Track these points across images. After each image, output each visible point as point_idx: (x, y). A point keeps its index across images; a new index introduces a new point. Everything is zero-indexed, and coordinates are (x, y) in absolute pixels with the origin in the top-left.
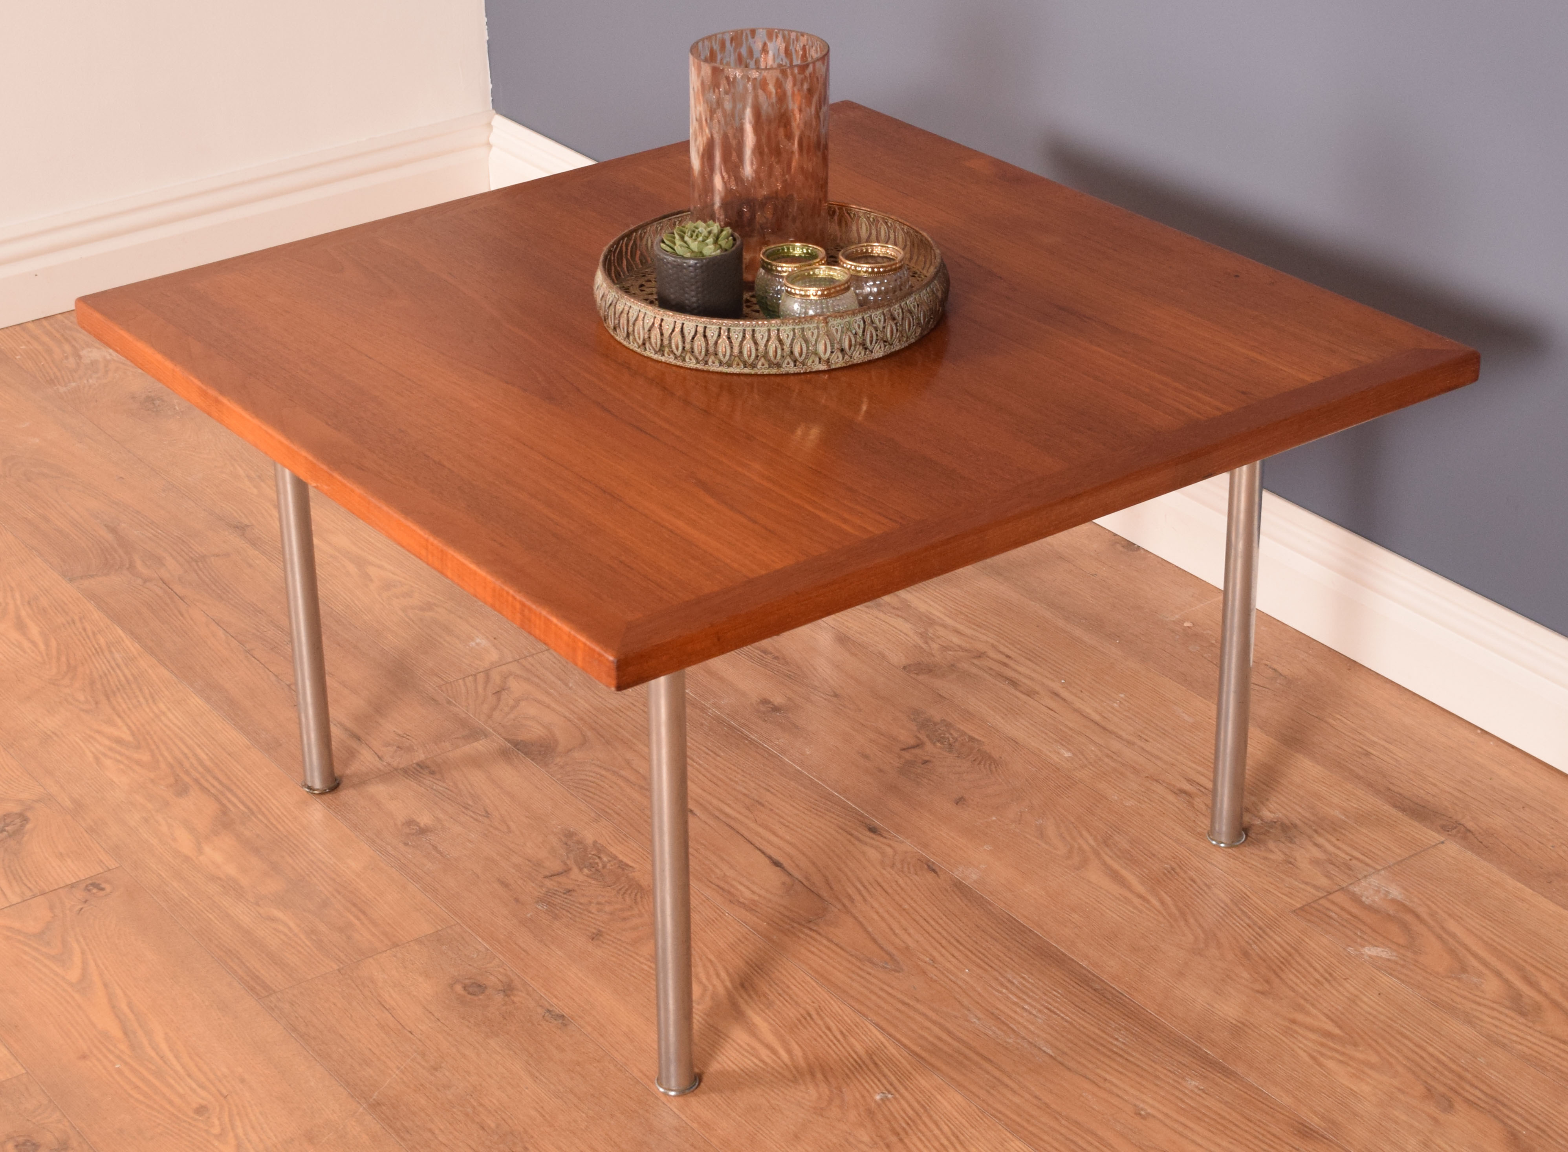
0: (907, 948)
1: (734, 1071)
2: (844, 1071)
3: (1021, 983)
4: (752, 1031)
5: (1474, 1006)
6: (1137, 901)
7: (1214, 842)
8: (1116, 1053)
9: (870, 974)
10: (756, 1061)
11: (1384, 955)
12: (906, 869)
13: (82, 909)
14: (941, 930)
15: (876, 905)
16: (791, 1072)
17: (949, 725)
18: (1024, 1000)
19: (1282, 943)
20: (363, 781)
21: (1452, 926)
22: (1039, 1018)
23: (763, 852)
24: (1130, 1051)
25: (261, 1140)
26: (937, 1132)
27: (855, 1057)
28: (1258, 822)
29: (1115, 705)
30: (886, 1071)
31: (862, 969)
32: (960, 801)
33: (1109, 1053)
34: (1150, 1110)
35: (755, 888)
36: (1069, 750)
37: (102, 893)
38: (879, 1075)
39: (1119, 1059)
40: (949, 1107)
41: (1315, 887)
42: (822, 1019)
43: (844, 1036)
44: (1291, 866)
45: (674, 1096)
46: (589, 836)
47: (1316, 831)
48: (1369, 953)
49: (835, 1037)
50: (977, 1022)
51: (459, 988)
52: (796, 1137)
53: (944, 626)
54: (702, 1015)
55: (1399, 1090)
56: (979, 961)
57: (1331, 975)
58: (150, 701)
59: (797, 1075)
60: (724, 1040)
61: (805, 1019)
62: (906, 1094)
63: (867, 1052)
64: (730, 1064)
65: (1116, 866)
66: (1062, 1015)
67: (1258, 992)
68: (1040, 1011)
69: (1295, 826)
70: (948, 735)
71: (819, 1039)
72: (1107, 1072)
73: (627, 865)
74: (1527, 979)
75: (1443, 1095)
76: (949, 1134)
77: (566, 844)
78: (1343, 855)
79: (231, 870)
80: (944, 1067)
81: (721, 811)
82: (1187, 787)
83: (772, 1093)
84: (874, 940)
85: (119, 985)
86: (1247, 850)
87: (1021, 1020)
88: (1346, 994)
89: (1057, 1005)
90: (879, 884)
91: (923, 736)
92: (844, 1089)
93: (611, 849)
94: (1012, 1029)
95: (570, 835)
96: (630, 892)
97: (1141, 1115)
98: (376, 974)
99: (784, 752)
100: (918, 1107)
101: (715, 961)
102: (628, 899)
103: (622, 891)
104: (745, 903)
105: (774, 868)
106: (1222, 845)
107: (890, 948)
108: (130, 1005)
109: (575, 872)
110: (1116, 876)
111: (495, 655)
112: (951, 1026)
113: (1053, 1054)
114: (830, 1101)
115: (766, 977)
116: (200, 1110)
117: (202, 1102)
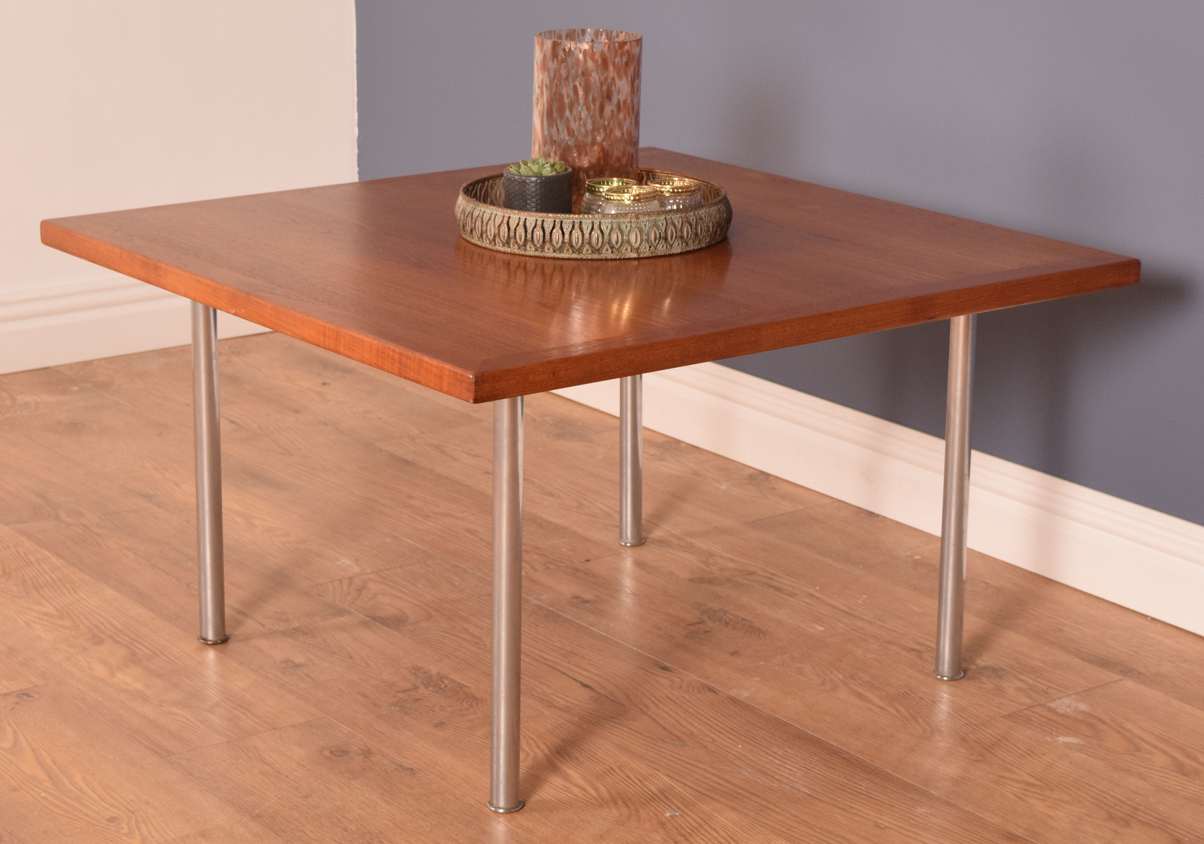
0: (692, 733)
1: (552, 801)
2: (640, 801)
3: (784, 754)
4: (566, 778)
5: (1147, 770)
6: (877, 710)
7: (939, 677)
8: (860, 793)
9: (662, 747)
10: (569, 795)
11: (1074, 742)
12: (691, 690)
13: (14, 707)
14: (718, 723)
15: (666, 709)
16: (597, 801)
17: (725, 613)
18: (786, 763)
19: (994, 734)
20: (247, 638)
21: (1128, 725)
22: (798, 773)
23: (575, 680)
24: (871, 792)
25: (162, 837)
26: (715, 835)
27: (650, 793)
28: (974, 667)
29: (859, 602)
30: (674, 801)
31: (657, 745)
32: (734, 653)
33: (855, 793)
34: (887, 825)
35: (568, 699)
36: (823, 627)
37: (30, 699)
38: (669, 804)
39: (862, 796)
40: (726, 822)
41: (1021, 704)
42: (623, 771)
43: (641, 781)
44: (999, 691)
45: (503, 814)
46: (434, 670)
47: (1020, 673)
48: (1063, 740)
49: (633, 782)
50: (749, 775)
51: (326, 753)
52: (602, 837)
53: (722, 557)
54: (525, 769)
55: (1087, 815)
56: (750, 741)
57: (1032, 752)
58: (72, 592)
59: (602, 802)
60: (544, 783)
61: (609, 771)
62: (691, 814)
63: (659, 790)
64: (548, 796)
65: (860, 690)
66: (816, 771)
67: (974, 760)
68: (798, 769)
69: (1005, 671)
70: (724, 617)
71: (620, 783)
72: (852, 803)
73: (464, 686)
74: (1188, 756)
75: (1122, 819)
76: (726, 836)
77: (415, 674)
78: (1042, 687)
79: (139, 686)
80: (721, 800)
81: (541, 657)
82: (918, 648)
83: (582, 813)
84: (665, 729)
85: (44, 750)
86: (964, 682)
87: (784, 774)
88: (1044, 762)
89: (813, 766)
90: (669, 698)
91: (705, 618)
92: (641, 811)
93: (452, 677)
94: (778, 780)
95: (418, 669)
96: (466, 700)
97: (879, 827)
98: (258, 744)
99: (592, 625)
100: (700, 821)
101: (535, 738)
102: (465, 705)
103: (460, 700)
104: (560, 708)
105: (585, 689)
106: (945, 678)
107: (678, 734)
108: (54, 761)
109: (422, 690)
110: (860, 696)
111: (357, 569)
112: (726, 777)
113: (810, 793)
114: (629, 818)
115: (577, 748)
116: (112, 820)
117: (114, 815)
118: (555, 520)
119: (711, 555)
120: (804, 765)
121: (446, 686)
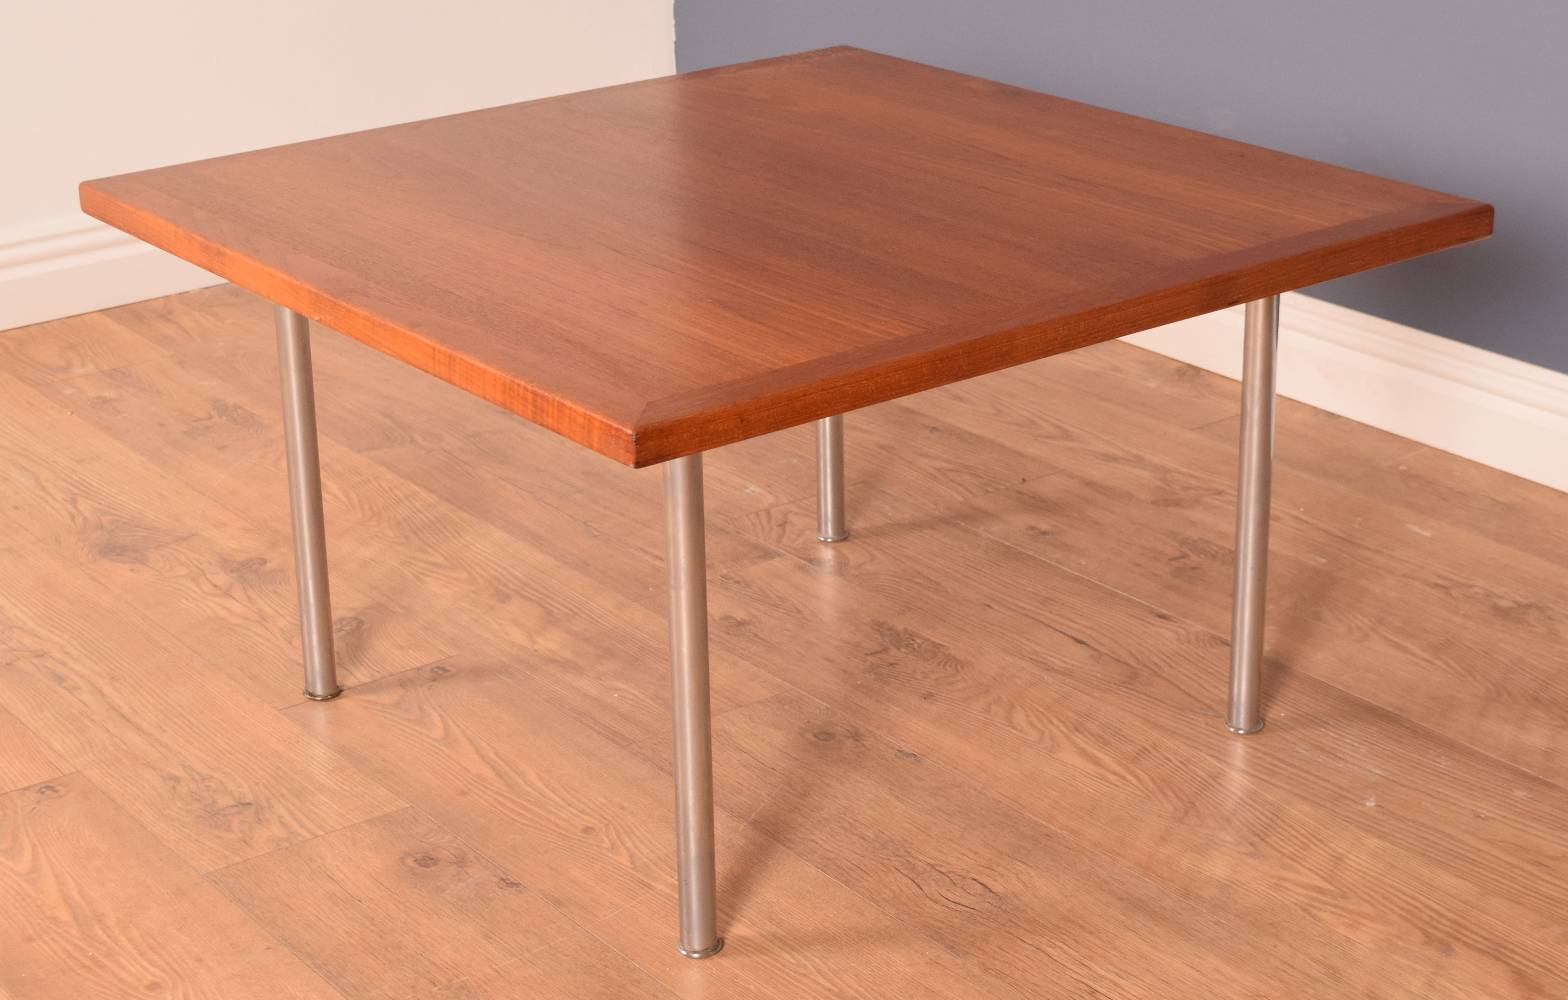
1: (1090, 792)
2: (1191, 789)
4: (1097, 762)
6: (1423, 664)
8: (1442, 772)
9: (1193, 719)
10: (1108, 785)
12: (1201, 644)
13: (431, 686)
15: (1182, 670)
16: (1144, 792)
17: (1207, 542)
18: (1343, 736)
22: (1363, 749)
23: (1066, 634)
24: (1455, 772)
25: (653, 852)
26: (1294, 833)
27: (1200, 780)
31: (1186, 716)
33: (1436, 773)
34: (1487, 814)
35: (1066, 659)
37: (447, 674)
39: (1446, 777)
40: (1300, 815)
42: (1159, 752)
43: (1184, 764)
46: (899, 625)
49: (1176, 766)
50: (1304, 752)
51: (810, 736)
52: (1165, 842)
53: (1179, 473)
58: (457, 535)
59: (1150, 795)
61: (1143, 753)
62: (1257, 806)
63: (1209, 776)
65: (1396, 639)
66: (1382, 746)
67: (1557, 726)
68: (1360, 744)
69: (1549, 608)
70: (1208, 549)
71: (1161, 768)
72: (1438, 786)
73: (941, 645)
77: (879, 631)
81: (1016, 606)
82: (1441, 582)
84: (1190, 695)
86: (1511, 626)
87: (1346, 750)
90: (1180, 655)
91: (1185, 550)
92: (1197, 804)
93: (922, 634)
94: (1342, 759)
95: (881, 624)
96: (949, 664)
97: (1481, 817)
98: (727, 727)
99: (1062, 564)
100: (1270, 815)
101: (1043, 710)
102: (950, 670)
103: (942, 664)
104: (1058, 671)
105: (1078, 645)
107: (1207, 701)
108: (497, 753)
109: (893, 651)
110: (1398, 646)
111: (771, 499)
113: (1385, 775)
114: (1186, 813)
116: (587, 830)
117: (590, 825)
118: (975, 431)
119: (1167, 470)
120: (1365, 739)
121: (919, 646)
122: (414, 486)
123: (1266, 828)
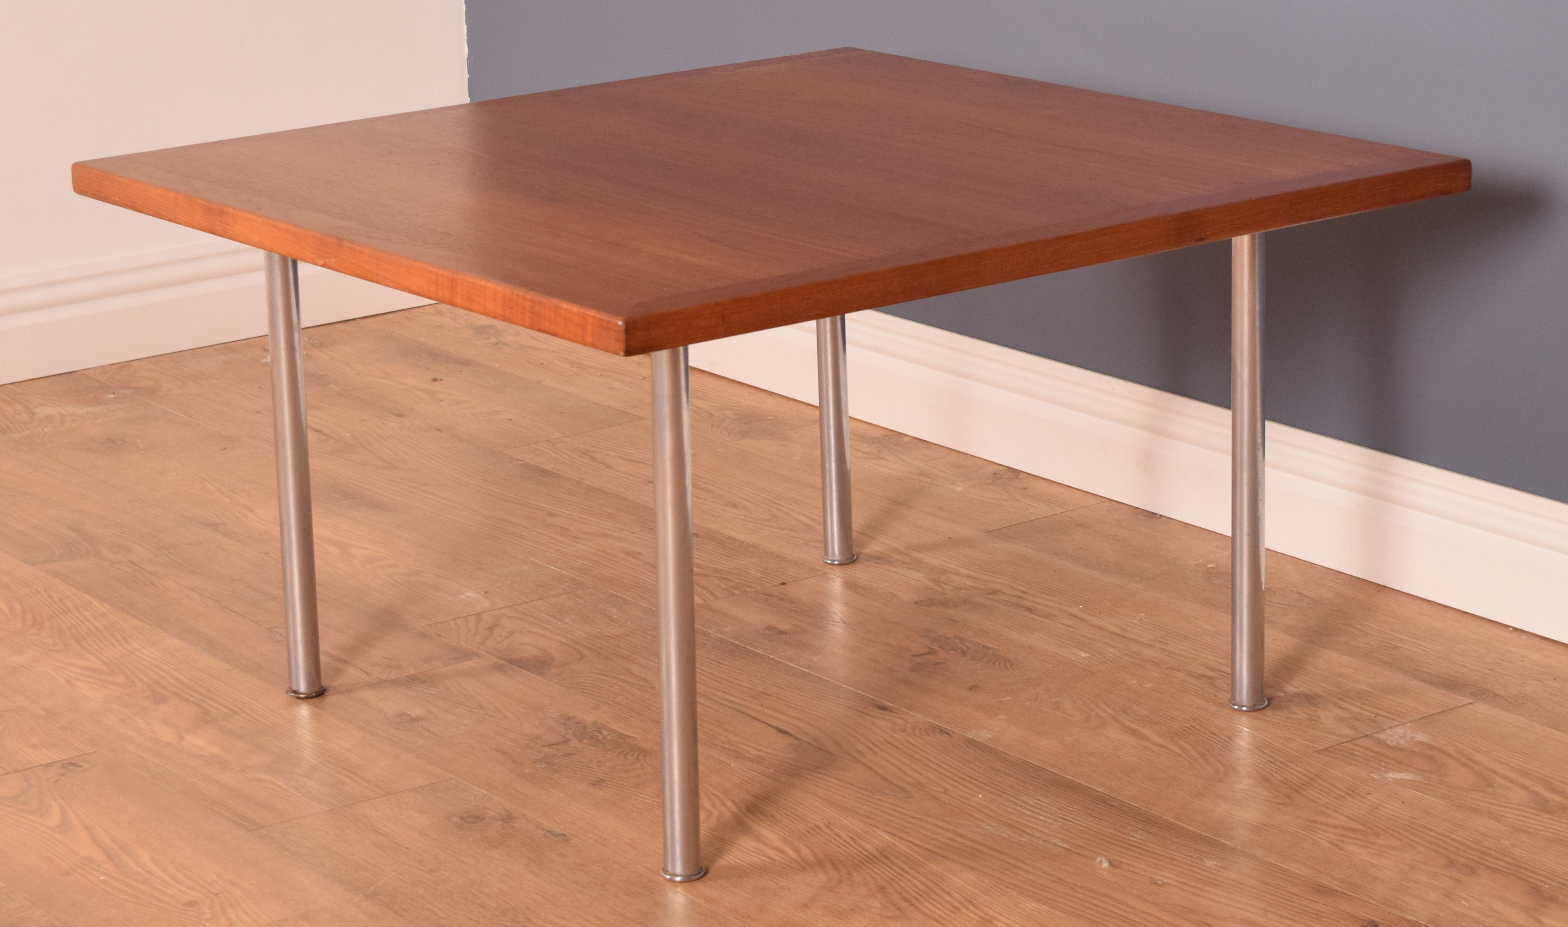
0: (919, 783)
1: (741, 865)
2: (854, 862)
3: (1035, 803)
4: (759, 839)
5: (1500, 809)
6: (1156, 748)
7: (1236, 707)
8: (1132, 845)
9: (881, 800)
10: (763, 857)
11: (1408, 778)
12: (917, 732)
13: (58, 780)
14: (953, 770)
15: (885, 756)
16: (799, 863)
17: (961, 640)
18: (1039, 813)
19: (1305, 772)
20: (350, 689)
21: (1478, 757)
22: (1054, 825)
23: (769, 725)
24: (1147, 843)
26: (948, 898)
27: (866, 853)
28: (1281, 694)
29: (1135, 621)
30: (897, 861)
31: (873, 798)
32: (973, 688)
33: (1125, 845)
34: (1166, 881)
35: (760, 748)
36: (1087, 652)
37: (78, 769)
38: (889, 864)
39: (1135, 849)
40: (962, 883)
41: (1341, 736)
42: (832, 830)
43: (854, 840)
44: (1314, 722)
45: (680, 882)
46: (589, 719)
47: (1340, 699)
48: (1393, 777)
49: (845, 841)
50: (991, 828)
51: (456, 819)
53: (957, 574)
54: (709, 830)
55: (1422, 862)
56: (993, 789)
57: (1353, 791)
58: (123, 642)
59: (805, 865)
60: (731, 845)
62: (917, 875)
63: (877, 850)
64: (738, 861)
65: (1135, 726)
66: (1077, 822)
67: (1279, 803)
68: (1055, 820)
69: (1320, 696)
70: (960, 645)
71: (828, 843)
72: (1124, 857)
73: (629, 737)
74: (1554, 790)
75: (1465, 865)
76: (962, 900)
77: (565, 724)
78: (1368, 714)
79: (215, 750)
80: (957, 858)
81: (725, 699)
82: (1210, 673)
83: (781, 879)
84: (886, 780)
85: (100, 826)
86: (1268, 712)
87: (1034, 826)
88: (1369, 803)
89: (1072, 815)
90: (889, 743)
91: (935, 647)
92: (855, 874)
93: (612, 727)
94: (1028, 834)
95: (569, 718)
96: (632, 753)
97: (1156, 883)
98: (370, 812)
99: (790, 660)
100: (929, 884)
101: (720, 794)
102: (630, 759)
103: (624, 754)
104: (750, 758)
105: (781, 735)
106: (1244, 709)
107: (901, 784)
108: (113, 839)
109: (575, 743)
110: (1134, 733)
111: (486, 604)
112: (962, 832)
113: (1069, 848)
114: (839, 882)
115: (773, 804)
116: (190, 904)
117: (192, 899)
118: (741, 537)
119: (944, 571)
120: (1061, 816)
121: (604, 738)
122: (89, 598)
123: (920, 895)
